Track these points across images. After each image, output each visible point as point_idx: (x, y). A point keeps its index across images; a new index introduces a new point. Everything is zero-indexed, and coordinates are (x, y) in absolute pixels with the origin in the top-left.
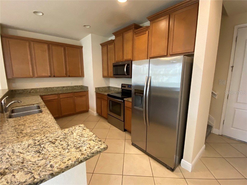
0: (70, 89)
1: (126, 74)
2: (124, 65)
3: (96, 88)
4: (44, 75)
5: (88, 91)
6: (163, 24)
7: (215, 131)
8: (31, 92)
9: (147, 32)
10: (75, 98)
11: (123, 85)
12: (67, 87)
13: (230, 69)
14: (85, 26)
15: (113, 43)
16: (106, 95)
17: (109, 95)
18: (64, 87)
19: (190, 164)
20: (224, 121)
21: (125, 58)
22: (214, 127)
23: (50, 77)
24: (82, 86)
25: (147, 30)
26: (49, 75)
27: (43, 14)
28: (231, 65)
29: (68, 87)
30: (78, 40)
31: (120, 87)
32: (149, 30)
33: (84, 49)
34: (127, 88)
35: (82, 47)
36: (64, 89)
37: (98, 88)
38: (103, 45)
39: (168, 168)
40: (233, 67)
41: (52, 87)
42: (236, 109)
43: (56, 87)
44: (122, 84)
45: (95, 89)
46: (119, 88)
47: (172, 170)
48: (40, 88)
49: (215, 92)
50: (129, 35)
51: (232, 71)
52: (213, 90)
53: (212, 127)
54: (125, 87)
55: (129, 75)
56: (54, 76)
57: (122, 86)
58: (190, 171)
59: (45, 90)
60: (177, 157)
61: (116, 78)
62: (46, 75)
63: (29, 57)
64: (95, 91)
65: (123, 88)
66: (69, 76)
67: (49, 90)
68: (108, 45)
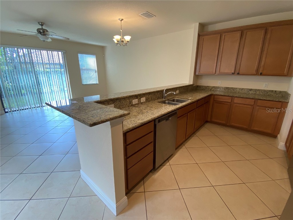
0: (261, 93)
4: (226, 71)
5: (288, 102)
8: (212, 89)
12: (256, 90)
26: (233, 72)
36: (250, 93)
41: (234, 88)
56: (238, 74)
59: (226, 90)
62: (229, 72)
66: (261, 74)
67: (230, 91)
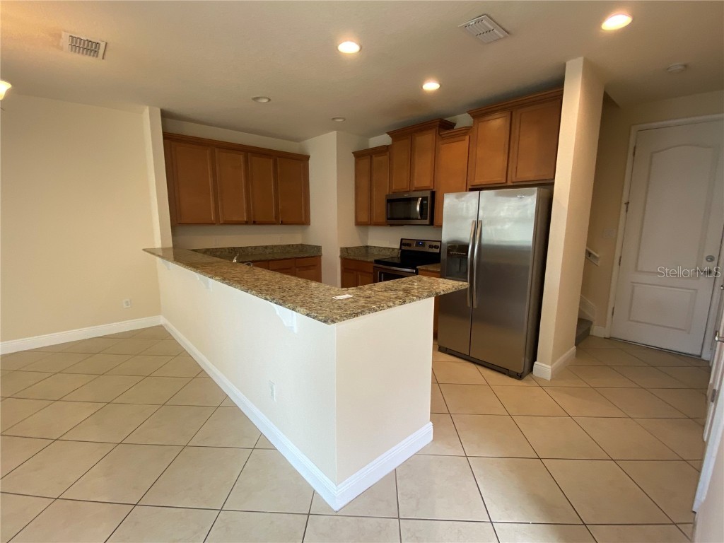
0: (279, 251)
1: (419, 217)
2: (416, 199)
3: (342, 249)
4: (235, 219)
5: (320, 256)
6: (497, 123)
7: (597, 331)
9: (467, 137)
10: (297, 269)
11: (404, 241)
12: (273, 247)
13: (624, 207)
14: (334, 119)
15: (388, 153)
16: (371, 262)
17: (377, 262)
18: (266, 247)
19: (550, 367)
20: (614, 308)
21: (416, 184)
22: (595, 323)
23: (247, 223)
24: (302, 245)
25: (465, 134)
26: (245, 219)
27: (269, 100)
28: (625, 200)
29: (275, 246)
30: (297, 140)
31: (397, 246)
32: (471, 134)
33: (311, 162)
34: (414, 248)
35: (308, 157)
36: (267, 252)
37: (346, 248)
38: (359, 155)
39: (511, 376)
40: (627, 203)
42: (635, 285)
43: (252, 247)
44: (402, 240)
45: (339, 249)
46: (393, 249)
47: (519, 377)
48: (222, 248)
49: (597, 253)
50: (427, 139)
51: (627, 211)
52: (588, 245)
53: (591, 323)
54: (409, 245)
55: (426, 219)
56: (255, 223)
57: (402, 244)
58: (549, 379)
60: (527, 360)
61: (392, 225)
62: (240, 219)
63: (210, 180)
64: (339, 254)
65: (404, 248)
66: (282, 223)
68: (374, 156)
